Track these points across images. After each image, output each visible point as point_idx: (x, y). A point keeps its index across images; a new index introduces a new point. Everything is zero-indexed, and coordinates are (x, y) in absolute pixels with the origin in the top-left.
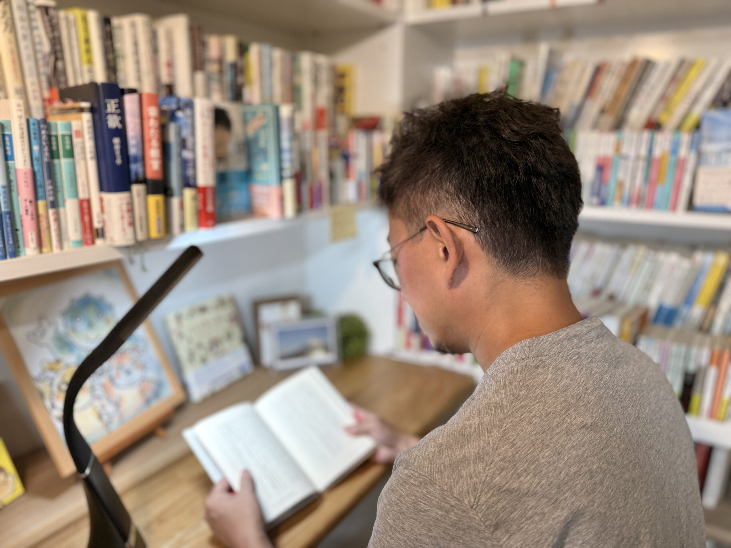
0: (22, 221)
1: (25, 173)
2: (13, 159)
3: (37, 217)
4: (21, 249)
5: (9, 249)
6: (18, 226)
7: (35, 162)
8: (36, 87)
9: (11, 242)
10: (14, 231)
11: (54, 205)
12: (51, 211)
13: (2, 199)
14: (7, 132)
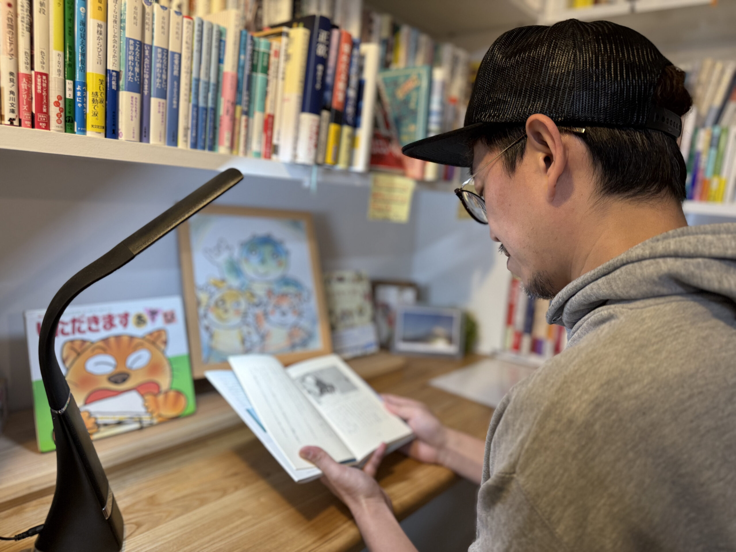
0: (222, 120)
1: (231, 78)
2: (224, 62)
3: (234, 120)
4: (216, 146)
5: (208, 142)
6: (218, 125)
9: (211, 136)
10: (214, 127)
11: (247, 114)
12: (244, 118)
13: (210, 95)
14: (223, 38)
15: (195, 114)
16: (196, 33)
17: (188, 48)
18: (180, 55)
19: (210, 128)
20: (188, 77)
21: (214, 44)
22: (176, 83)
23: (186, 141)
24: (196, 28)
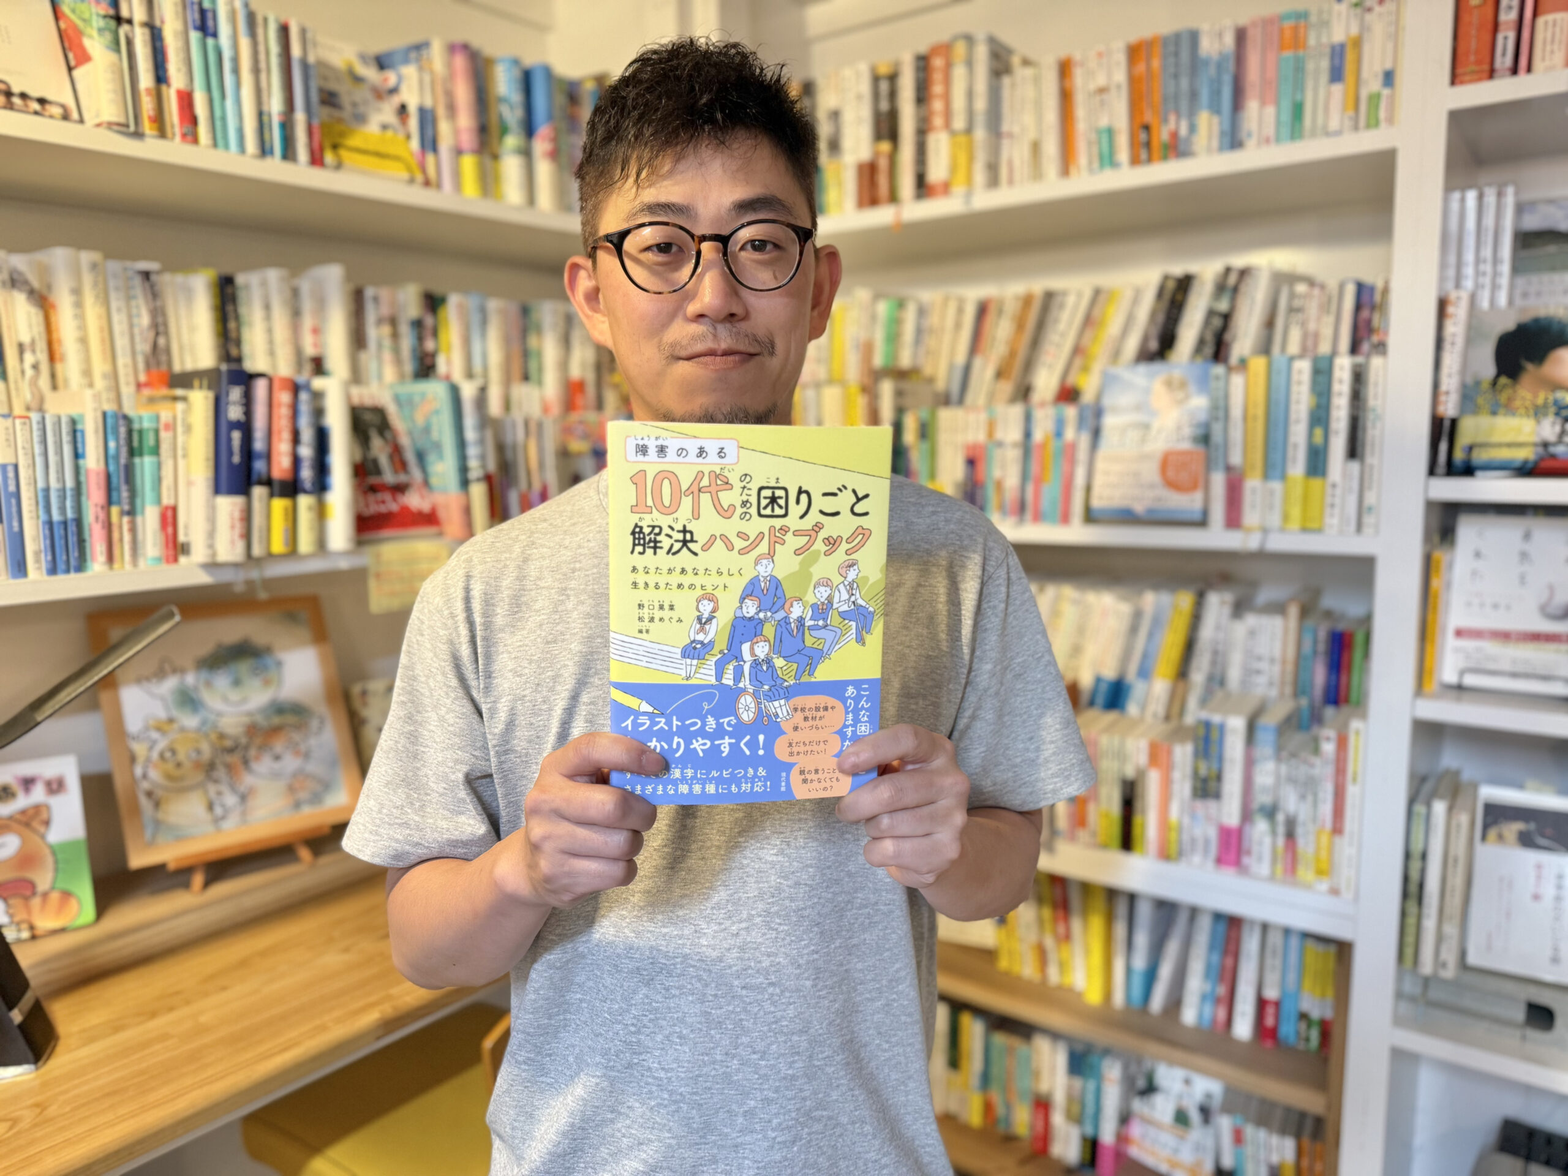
0: (90, 530)
1: (98, 474)
2: (83, 456)
3: (108, 526)
4: (89, 563)
5: (73, 562)
6: (87, 536)
7: (111, 461)
8: (130, 370)
9: (76, 554)
10: (81, 542)
11: (131, 513)
12: (126, 519)
13: (69, 503)
14: (79, 427)
15: (47, 532)
16: (36, 434)
17: (26, 454)
18: (16, 467)
19: (73, 544)
20: (32, 488)
21: (66, 438)
22: (14, 501)
23: (39, 568)
24: (35, 426)
